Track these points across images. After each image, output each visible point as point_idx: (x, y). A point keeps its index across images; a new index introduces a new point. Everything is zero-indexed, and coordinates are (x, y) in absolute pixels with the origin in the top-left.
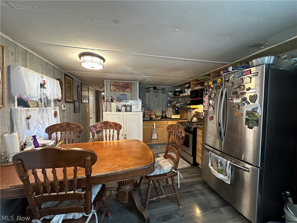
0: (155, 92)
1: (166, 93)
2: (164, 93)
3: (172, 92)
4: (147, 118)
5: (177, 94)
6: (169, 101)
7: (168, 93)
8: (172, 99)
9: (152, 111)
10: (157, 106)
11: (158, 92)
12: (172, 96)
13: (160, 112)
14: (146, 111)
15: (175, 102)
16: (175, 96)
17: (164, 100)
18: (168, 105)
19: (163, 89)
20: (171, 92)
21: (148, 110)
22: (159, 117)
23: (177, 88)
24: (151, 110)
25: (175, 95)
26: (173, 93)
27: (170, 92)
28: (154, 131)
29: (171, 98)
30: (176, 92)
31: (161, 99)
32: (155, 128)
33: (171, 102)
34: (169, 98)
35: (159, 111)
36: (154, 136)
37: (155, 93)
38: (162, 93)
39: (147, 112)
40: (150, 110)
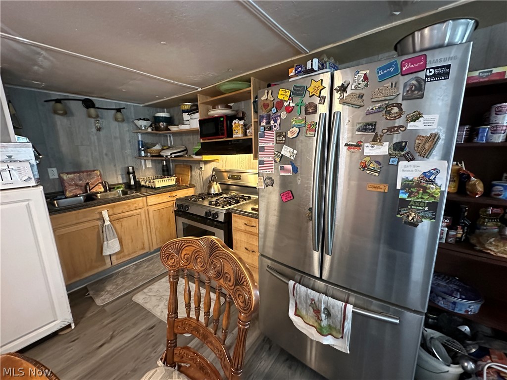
0: (90, 116)
1: (128, 122)
2: (123, 120)
3: (148, 120)
4: (76, 196)
5: (162, 125)
6: (142, 144)
7: (136, 122)
8: (149, 140)
9: (89, 172)
10: (105, 157)
11: (102, 118)
12: (149, 130)
13: (119, 173)
14: (65, 177)
15: (158, 147)
16: (156, 130)
17: (127, 139)
18: (140, 156)
19: (119, 110)
20: (144, 119)
21: (74, 173)
22: (118, 188)
23: (159, 109)
24: (87, 172)
25: (158, 129)
26: (149, 123)
27: (141, 119)
28: (108, 233)
29: (146, 136)
30: (157, 120)
31: (116, 138)
32: (107, 223)
33: (149, 146)
34: (140, 136)
35: (116, 170)
36: (110, 245)
37: (93, 120)
38: (116, 120)
39: (73, 179)
40: (83, 172)
